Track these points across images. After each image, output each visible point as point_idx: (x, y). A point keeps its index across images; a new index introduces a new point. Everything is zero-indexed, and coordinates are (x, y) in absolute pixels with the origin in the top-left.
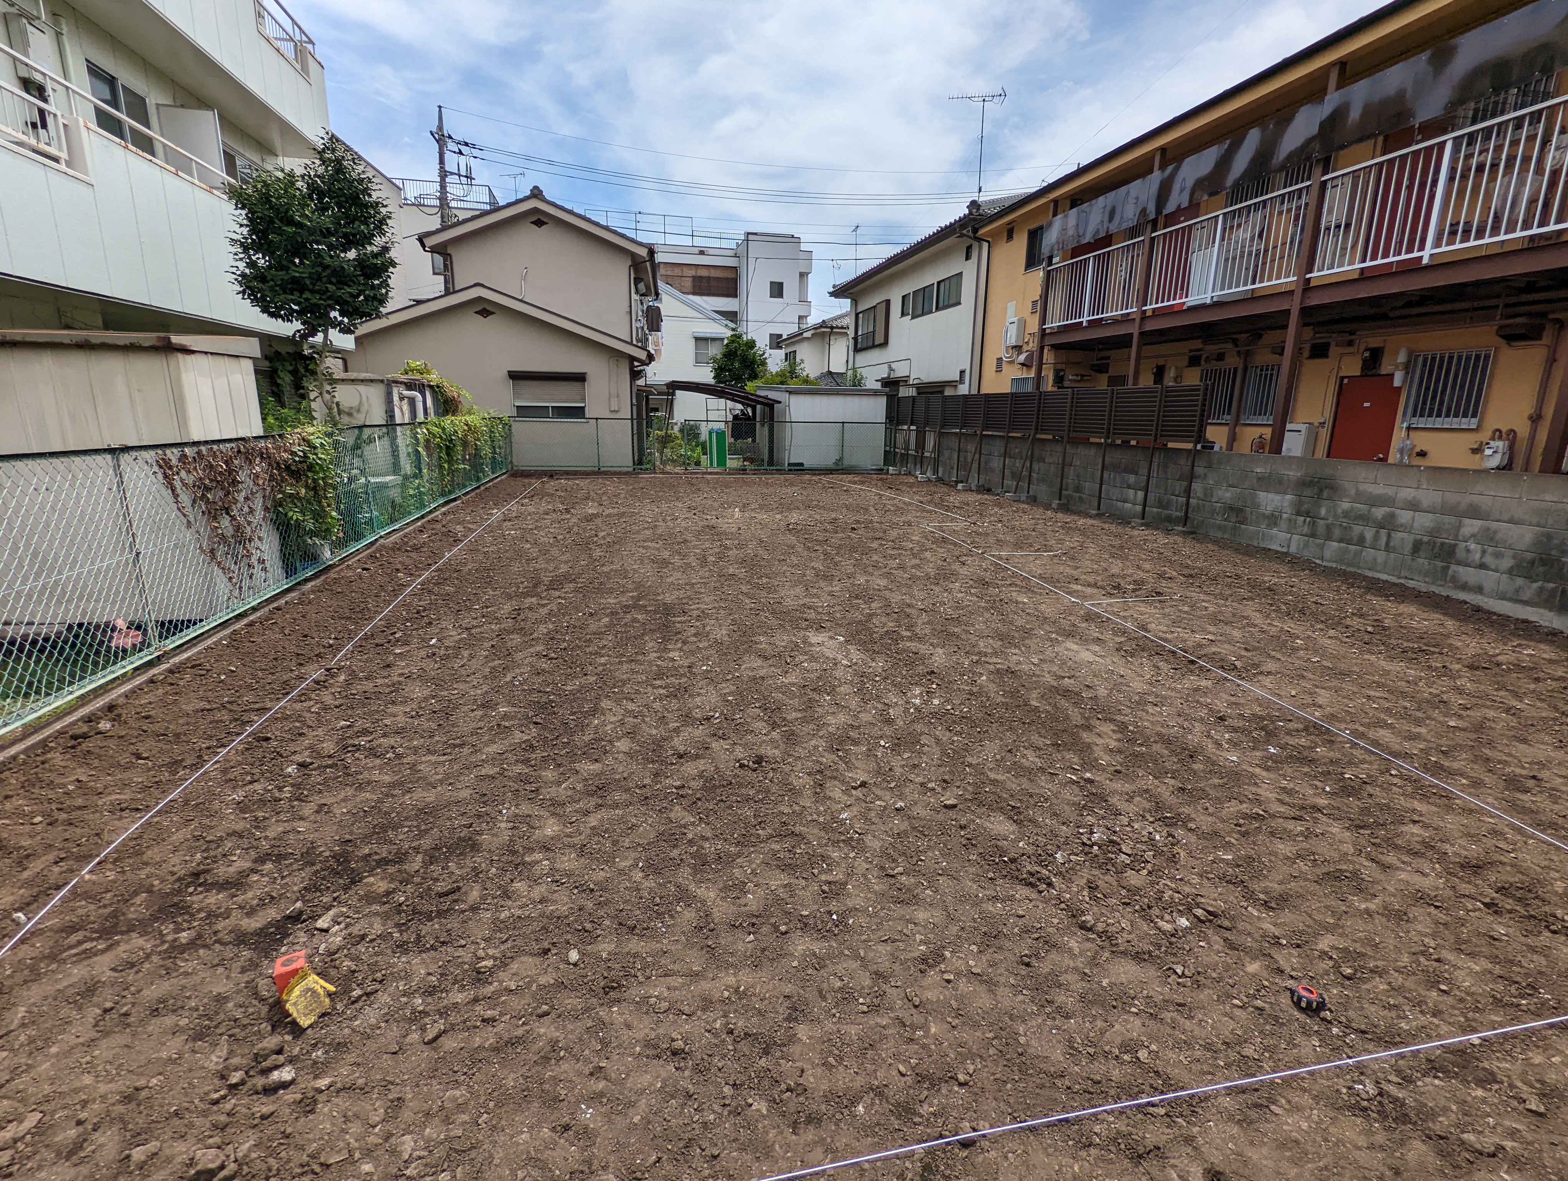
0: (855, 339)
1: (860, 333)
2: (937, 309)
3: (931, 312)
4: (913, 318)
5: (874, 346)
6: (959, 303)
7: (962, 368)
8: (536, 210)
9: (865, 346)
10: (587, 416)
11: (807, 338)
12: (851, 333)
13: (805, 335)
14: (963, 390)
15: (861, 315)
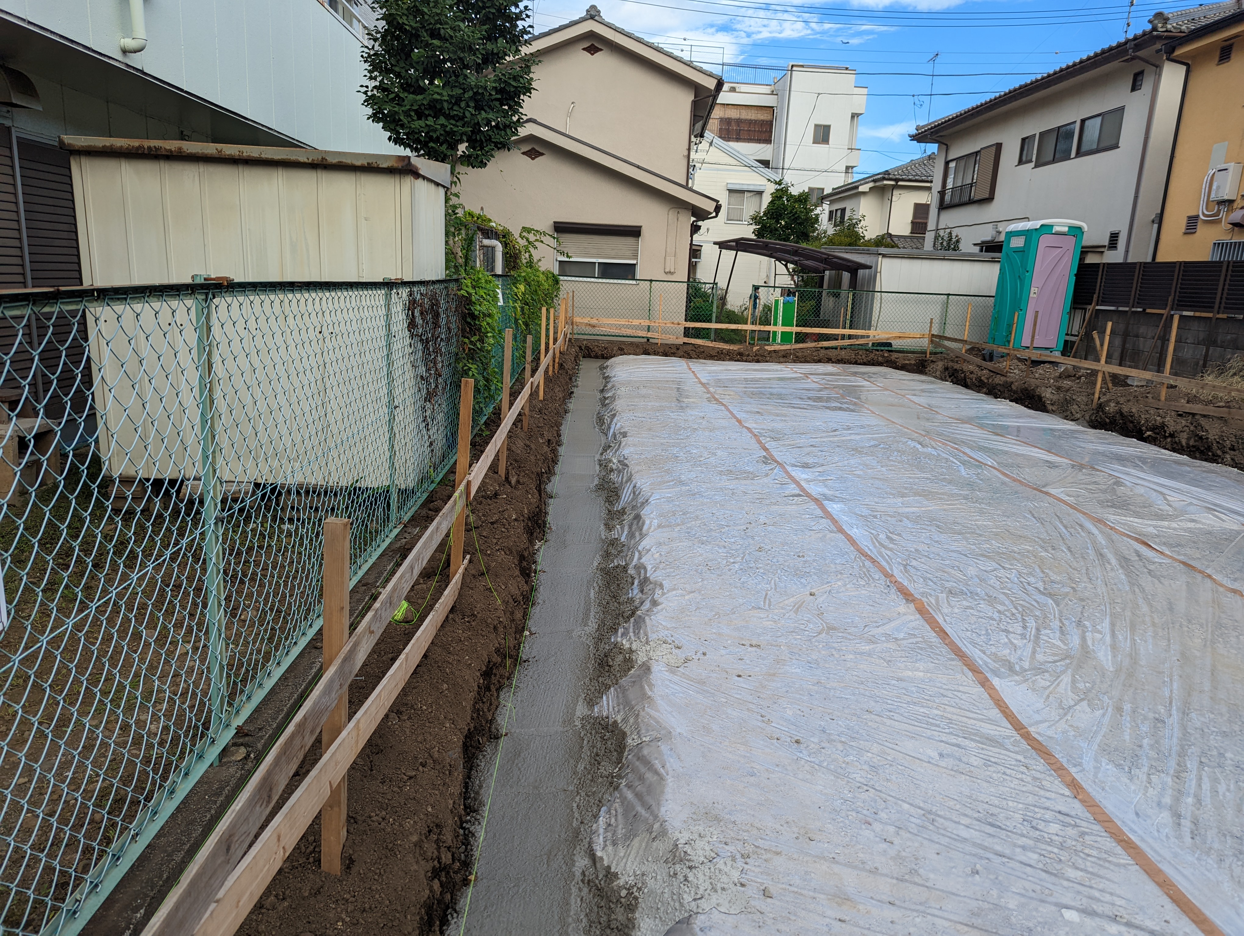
0: (942, 193)
1: (950, 185)
2: (1079, 154)
3: (1068, 158)
4: (1036, 166)
5: (971, 202)
6: (1116, 146)
7: (1115, 229)
8: (591, 35)
9: (956, 200)
10: (638, 277)
11: (864, 193)
12: (937, 186)
13: (861, 189)
14: (1114, 257)
15: (952, 165)
